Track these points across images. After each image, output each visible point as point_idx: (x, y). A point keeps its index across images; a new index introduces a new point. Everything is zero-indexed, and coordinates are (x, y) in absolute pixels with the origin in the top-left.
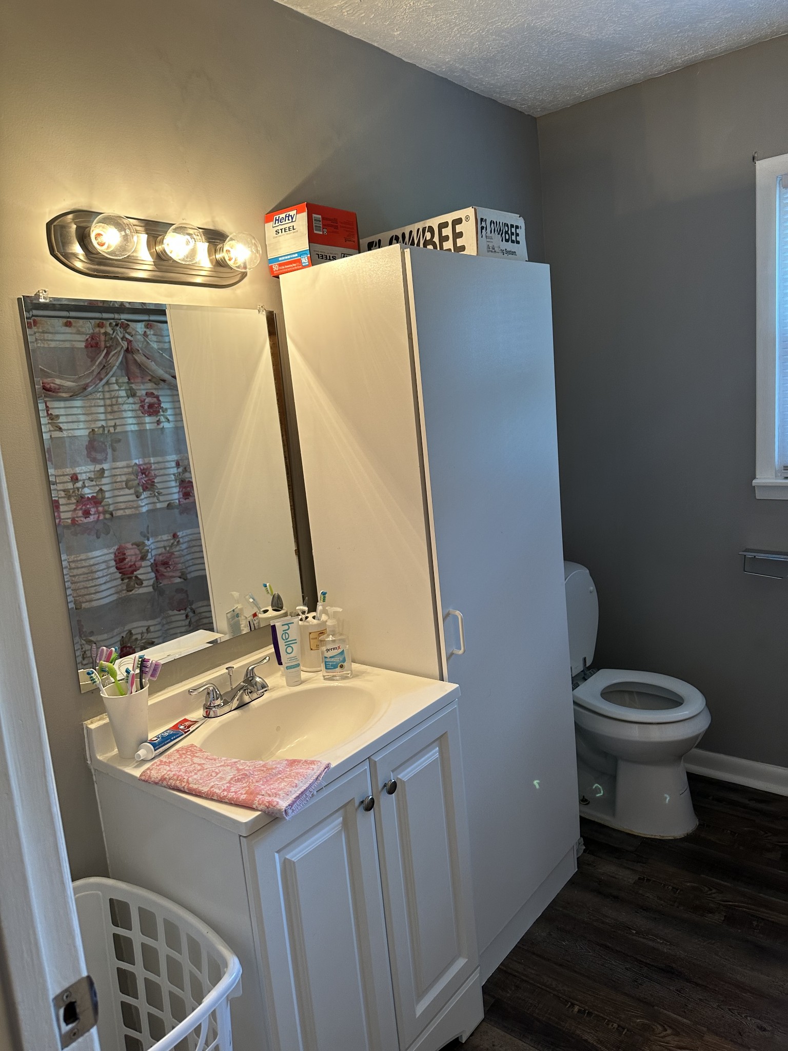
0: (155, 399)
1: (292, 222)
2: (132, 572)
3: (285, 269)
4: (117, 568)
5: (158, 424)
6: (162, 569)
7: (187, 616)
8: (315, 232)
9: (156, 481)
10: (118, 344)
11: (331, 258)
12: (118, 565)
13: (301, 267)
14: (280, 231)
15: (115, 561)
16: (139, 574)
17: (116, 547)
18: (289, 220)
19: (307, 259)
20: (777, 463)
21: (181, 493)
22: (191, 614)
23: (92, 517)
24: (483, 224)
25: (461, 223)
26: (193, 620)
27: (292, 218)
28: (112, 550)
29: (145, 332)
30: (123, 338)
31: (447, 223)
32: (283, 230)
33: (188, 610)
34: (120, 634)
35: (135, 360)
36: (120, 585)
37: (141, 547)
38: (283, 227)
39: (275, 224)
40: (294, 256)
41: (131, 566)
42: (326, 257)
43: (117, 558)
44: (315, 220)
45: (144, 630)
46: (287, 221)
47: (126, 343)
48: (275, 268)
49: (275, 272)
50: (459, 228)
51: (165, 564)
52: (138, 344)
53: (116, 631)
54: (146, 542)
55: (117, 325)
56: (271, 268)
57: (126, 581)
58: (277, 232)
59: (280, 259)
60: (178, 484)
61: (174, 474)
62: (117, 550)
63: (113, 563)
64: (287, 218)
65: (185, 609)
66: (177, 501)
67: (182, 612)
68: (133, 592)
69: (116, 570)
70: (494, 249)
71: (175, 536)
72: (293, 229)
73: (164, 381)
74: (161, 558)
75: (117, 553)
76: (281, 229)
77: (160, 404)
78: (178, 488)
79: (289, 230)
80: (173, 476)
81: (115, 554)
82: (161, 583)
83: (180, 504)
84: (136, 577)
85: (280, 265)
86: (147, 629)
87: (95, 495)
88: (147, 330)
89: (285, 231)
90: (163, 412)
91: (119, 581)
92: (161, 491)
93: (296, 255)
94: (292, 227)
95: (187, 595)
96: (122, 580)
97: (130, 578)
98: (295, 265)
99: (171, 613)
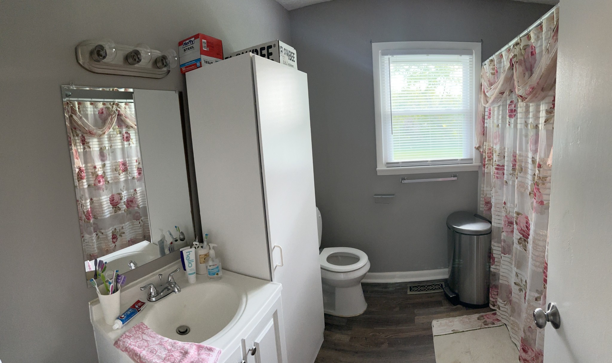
0: (128, 135)
1: (192, 44)
2: (116, 205)
3: (188, 69)
4: (110, 203)
5: (129, 145)
6: (130, 203)
7: (140, 223)
8: (204, 49)
9: (128, 168)
10: (115, 112)
11: (211, 63)
12: (111, 202)
13: (196, 68)
14: (186, 50)
15: (110, 201)
16: (120, 206)
17: (110, 195)
18: (191, 43)
19: (199, 63)
20: (384, 162)
21: (137, 173)
22: (141, 222)
23: (101, 183)
24: (282, 50)
25: (271, 48)
26: (142, 224)
27: (192, 42)
28: (108, 196)
29: (125, 107)
30: (117, 110)
31: (264, 47)
32: (188, 49)
33: (140, 220)
34: (112, 229)
35: (121, 119)
36: (112, 210)
37: (120, 195)
38: (188, 47)
39: (184, 46)
40: (193, 62)
41: (116, 203)
42: (208, 62)
43: (111, 200)
44: (204, 43)
45: (121, 228)
46: (190, 44)
47: (118, 112)
48: (184, 69)
49: (183, 72)
50: (270, 50)
51: (132, 201)
52: (122, 112)
53: (110, 229)
54: (122, 193)
55: (114, 104)
56: (181, 69)
57: (114, 209)
58: (185, 50)
59: (186, 64)
60: (136, 169)
61: (135, 165)
62: (111, 196)
63: (109, 202)
64: (190, 42)
65: (139, 220)
66: (136, 176)
67: (138, 221)
68: (117, 213)
69: (110, 204)
70: (285, 62)
71: (135, 190)
72: (193, 48)
73: (132, 127)
74: (130, 199)
75: (111, 198)
76: (187, 49)
77: (130, 137)
78: (136, 171)
79: (191, 49)
80: (134, 166)
81: (110, 198)
82: (130, 209)
83: (137, 178)
84: (118, 207)
85: (186, 67)
86: (122, 228)
87: (102, 174)
88: (126, 106)
89: (189, 50)
90: (131, 140)
91: (112, 209)
92: (130, 172)
93: (194, 61)
94: (192, 47)
95: (140, 214)
96: (113, 208)
97: (116, 207)
98: (193, 67)
99: (134, 221)
